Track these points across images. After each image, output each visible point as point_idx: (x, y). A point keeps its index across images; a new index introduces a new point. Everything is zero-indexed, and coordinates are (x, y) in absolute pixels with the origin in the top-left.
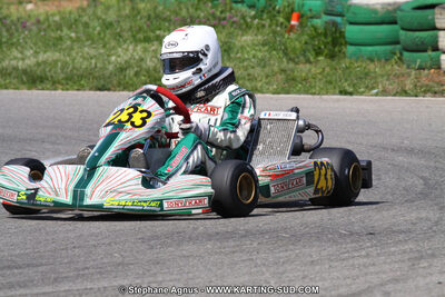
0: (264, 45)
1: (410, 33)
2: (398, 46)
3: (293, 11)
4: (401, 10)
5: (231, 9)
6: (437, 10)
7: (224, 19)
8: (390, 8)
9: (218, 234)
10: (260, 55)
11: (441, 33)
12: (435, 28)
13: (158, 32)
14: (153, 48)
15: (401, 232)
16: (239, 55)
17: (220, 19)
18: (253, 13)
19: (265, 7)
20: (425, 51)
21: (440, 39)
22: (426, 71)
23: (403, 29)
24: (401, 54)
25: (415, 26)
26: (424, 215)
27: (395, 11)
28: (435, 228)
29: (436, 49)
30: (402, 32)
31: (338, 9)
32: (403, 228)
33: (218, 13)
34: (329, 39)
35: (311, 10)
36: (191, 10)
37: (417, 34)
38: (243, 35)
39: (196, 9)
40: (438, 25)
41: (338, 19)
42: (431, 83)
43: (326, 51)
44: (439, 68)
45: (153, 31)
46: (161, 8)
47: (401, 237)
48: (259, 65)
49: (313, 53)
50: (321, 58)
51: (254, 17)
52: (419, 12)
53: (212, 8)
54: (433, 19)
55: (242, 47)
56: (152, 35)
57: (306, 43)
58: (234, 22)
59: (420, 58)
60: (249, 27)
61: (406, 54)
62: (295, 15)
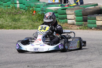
0: (27, 18)
1: (61, 15)
2: (58, 18)
3: (34, 10)
4: (58, 10)
5: (20, 10)
6: (66, 10)
7: (18, 12)
8: (56, 10)
9: (16, 62)
10: (26, 21)
11: (68, 15)
12: (66, 14)
13: (3, 16)
14: (2, 19)
15: (58, 61)
16: (22, 21)
17: (17, 12)
18: (25, 11)
19: (27, 10)
20: (64, 19)
21: (67, 17)
22: (64, 24)
23: (59, 14)
24: (59, 20)
25: (62, 13)
26: (63, 57)
27: (57, 10)
28: (66, 60)
29: (66, 19)
30: (59, 15)
31: (44, 10)
32: (59, 60)
33: (17, 11)
34: (42, 17)
35: (38, 10)
36: (10, 11)
37: (62, 15)
38: (22, 16)
39: (12, 10)
40: (67, 13)
41: (44, 12)
42: (65, 27)
43: (41, 20)
44: (67, 23)
45: (2, 16)
46: (3, 10)
47: (58, 62)
48: (26, 23)
49: (39, 20)
50: (40, 21)
51: (25, 12)
52: (63, 10)
53: (15, 10)
54: (66, 12)
55: (22, 19)
56: (1, 16)
57: (37, 18)
58: (20, 13)
59: (63, 21)
60: (24, 14)
61: (60, 20)
62: (34, 11)
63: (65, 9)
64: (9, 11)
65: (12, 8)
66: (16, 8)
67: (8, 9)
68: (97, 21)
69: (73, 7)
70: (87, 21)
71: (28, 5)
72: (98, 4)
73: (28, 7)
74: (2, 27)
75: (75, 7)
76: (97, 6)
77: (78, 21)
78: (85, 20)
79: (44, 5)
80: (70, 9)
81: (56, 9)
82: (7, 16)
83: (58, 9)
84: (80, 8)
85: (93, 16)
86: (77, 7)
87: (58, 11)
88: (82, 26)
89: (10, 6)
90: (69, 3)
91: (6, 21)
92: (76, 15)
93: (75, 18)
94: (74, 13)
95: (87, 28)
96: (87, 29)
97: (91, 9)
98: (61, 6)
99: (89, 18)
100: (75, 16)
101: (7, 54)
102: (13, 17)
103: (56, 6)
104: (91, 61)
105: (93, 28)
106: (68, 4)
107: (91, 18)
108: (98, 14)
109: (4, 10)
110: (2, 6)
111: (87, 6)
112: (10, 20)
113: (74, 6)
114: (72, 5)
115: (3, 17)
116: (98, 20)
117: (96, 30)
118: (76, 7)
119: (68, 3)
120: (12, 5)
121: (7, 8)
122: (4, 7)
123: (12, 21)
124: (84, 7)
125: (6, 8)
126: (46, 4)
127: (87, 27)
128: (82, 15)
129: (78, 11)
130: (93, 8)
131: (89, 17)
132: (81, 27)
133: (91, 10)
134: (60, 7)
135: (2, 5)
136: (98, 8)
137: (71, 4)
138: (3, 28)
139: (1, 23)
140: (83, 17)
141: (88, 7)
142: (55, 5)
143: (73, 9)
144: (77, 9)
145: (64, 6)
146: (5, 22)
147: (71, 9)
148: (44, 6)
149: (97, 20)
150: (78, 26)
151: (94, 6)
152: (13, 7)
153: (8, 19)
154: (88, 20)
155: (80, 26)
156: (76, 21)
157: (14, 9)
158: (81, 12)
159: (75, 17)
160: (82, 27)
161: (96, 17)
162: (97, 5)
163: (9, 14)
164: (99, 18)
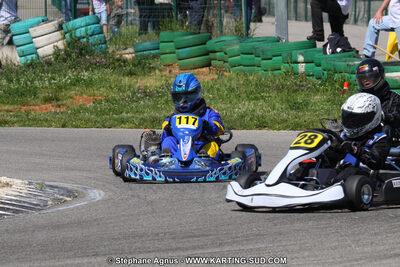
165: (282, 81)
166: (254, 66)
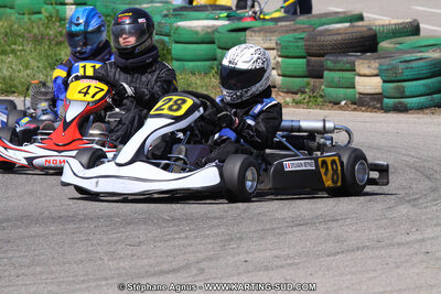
63: (244, 30)
64: (36, 31)
65: (50, 18)
66: (62, 19)
67: (32, 22)
68: (357, 78)
69: (271, 24)
70: (321, 77)
71: (109, 11)
72: (365, 15)
73: (107, 16)
74: (11, 87)
75: (280, 24)
76: (360, 23)
77: (287, 73)
78: (316, 73)
79: (165, 12)
80: (260, 31)
81: (209, 27)
82: (28, 48)
83: (216, 30)
84: (298, 26)
85: (345, 59)
86: (288, 23)
87: (217, 35)
88: (304, 92)
89: (40, 13)
90: (257, 9)
91: (27, 67)
92: (284, 54)
93: (278, 62)
94: (274, 45)
95: (320, 100)
96: (321, 107)
97: (337, 32)
98: (229, 17)
99: (329, 64)
100: (280, 56)
101: (28, 188)
102: (49, 53)
103: (212, 15)
104: (334, 224)
105: (343, 103)
106: (255, 13)
107: (339, 66)
108: (364, 51)
109: (19, 26)
110: (12, 11)
111: (324, 20)
112: (38, 62)
113: (276, 20)
114: (267, 17)
115: (13, 51)
116: (362, 72)
117: (355, 110)
118: (283, 24)
119: (253, 6)
120: (49, 7)
121: (30, 19)
122: (19, 14)
123: (45, 68)
124: (311, 26)
125: (26, 17)
126: (175, 10)
127: (322, 96)
128: (305, 54)
129: (289, 37)
130: (346, 28)
131: (328, 61)
132: (298, 97)
133: (339, 37)
134: (226, 23)
135: (12, 8)
136: (365, 29)
137: (265, 10)
138: (14, 92)
139: (6, 73)
140: (308, 62)
141: (326, 27)
142: (206, 13)
143: (272, 31)
144: (287, 32)
145: (240, 19)
146: (19, 71)
147: (266, 32)
148: (166, 16)
149: (360, 75)
150: (287, 92)
151: (351, 21)
152: (51, 16)
153: (31, 61)
154: (326, 73)
155: (296, 93)
156: (283, 76)
157: (54, 23)
158: (301, 43)
159: (280, 59)
160: (303, 96)
161: (357, 63)
162: (361, 18)
163: (38, 40)
164: (366, 66)
165: (42, 29)
166: (5, 7)
